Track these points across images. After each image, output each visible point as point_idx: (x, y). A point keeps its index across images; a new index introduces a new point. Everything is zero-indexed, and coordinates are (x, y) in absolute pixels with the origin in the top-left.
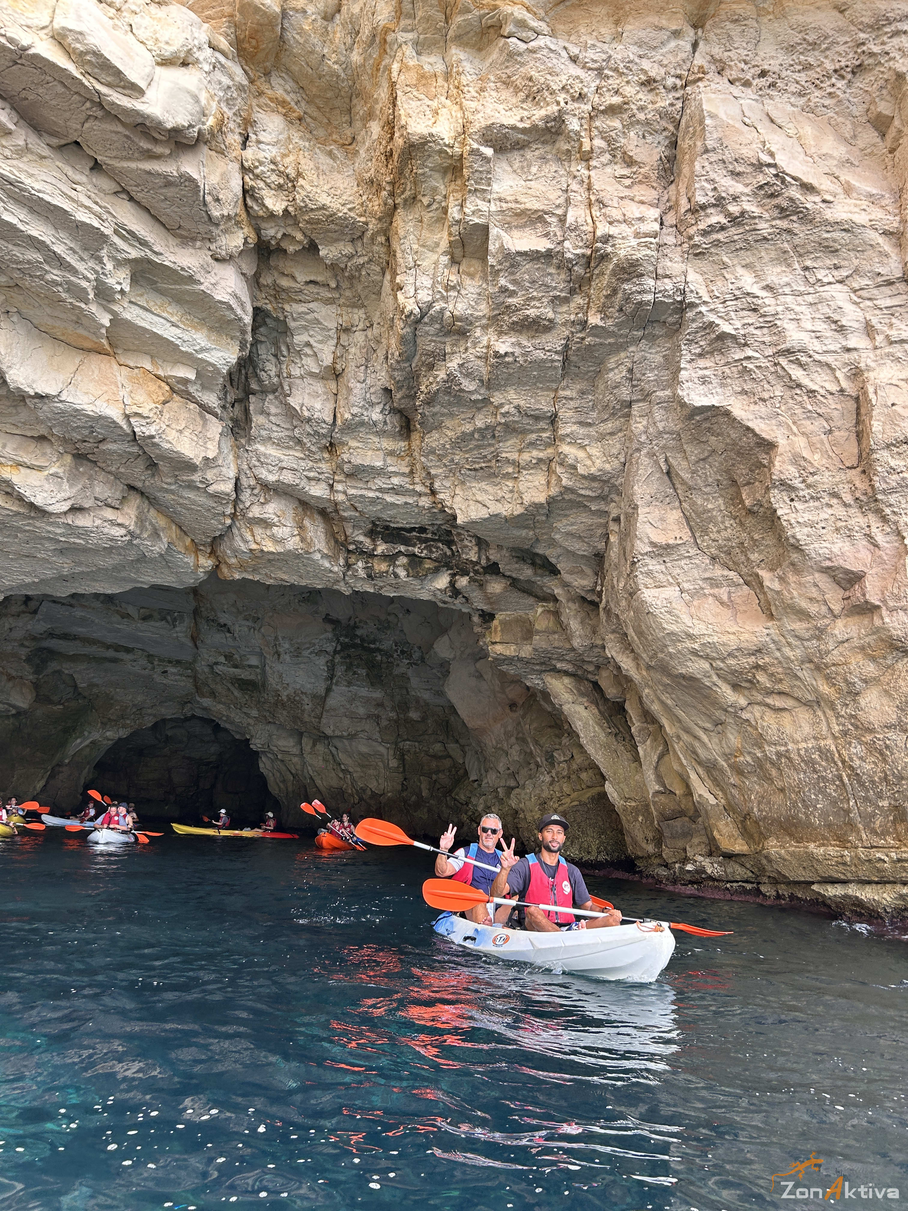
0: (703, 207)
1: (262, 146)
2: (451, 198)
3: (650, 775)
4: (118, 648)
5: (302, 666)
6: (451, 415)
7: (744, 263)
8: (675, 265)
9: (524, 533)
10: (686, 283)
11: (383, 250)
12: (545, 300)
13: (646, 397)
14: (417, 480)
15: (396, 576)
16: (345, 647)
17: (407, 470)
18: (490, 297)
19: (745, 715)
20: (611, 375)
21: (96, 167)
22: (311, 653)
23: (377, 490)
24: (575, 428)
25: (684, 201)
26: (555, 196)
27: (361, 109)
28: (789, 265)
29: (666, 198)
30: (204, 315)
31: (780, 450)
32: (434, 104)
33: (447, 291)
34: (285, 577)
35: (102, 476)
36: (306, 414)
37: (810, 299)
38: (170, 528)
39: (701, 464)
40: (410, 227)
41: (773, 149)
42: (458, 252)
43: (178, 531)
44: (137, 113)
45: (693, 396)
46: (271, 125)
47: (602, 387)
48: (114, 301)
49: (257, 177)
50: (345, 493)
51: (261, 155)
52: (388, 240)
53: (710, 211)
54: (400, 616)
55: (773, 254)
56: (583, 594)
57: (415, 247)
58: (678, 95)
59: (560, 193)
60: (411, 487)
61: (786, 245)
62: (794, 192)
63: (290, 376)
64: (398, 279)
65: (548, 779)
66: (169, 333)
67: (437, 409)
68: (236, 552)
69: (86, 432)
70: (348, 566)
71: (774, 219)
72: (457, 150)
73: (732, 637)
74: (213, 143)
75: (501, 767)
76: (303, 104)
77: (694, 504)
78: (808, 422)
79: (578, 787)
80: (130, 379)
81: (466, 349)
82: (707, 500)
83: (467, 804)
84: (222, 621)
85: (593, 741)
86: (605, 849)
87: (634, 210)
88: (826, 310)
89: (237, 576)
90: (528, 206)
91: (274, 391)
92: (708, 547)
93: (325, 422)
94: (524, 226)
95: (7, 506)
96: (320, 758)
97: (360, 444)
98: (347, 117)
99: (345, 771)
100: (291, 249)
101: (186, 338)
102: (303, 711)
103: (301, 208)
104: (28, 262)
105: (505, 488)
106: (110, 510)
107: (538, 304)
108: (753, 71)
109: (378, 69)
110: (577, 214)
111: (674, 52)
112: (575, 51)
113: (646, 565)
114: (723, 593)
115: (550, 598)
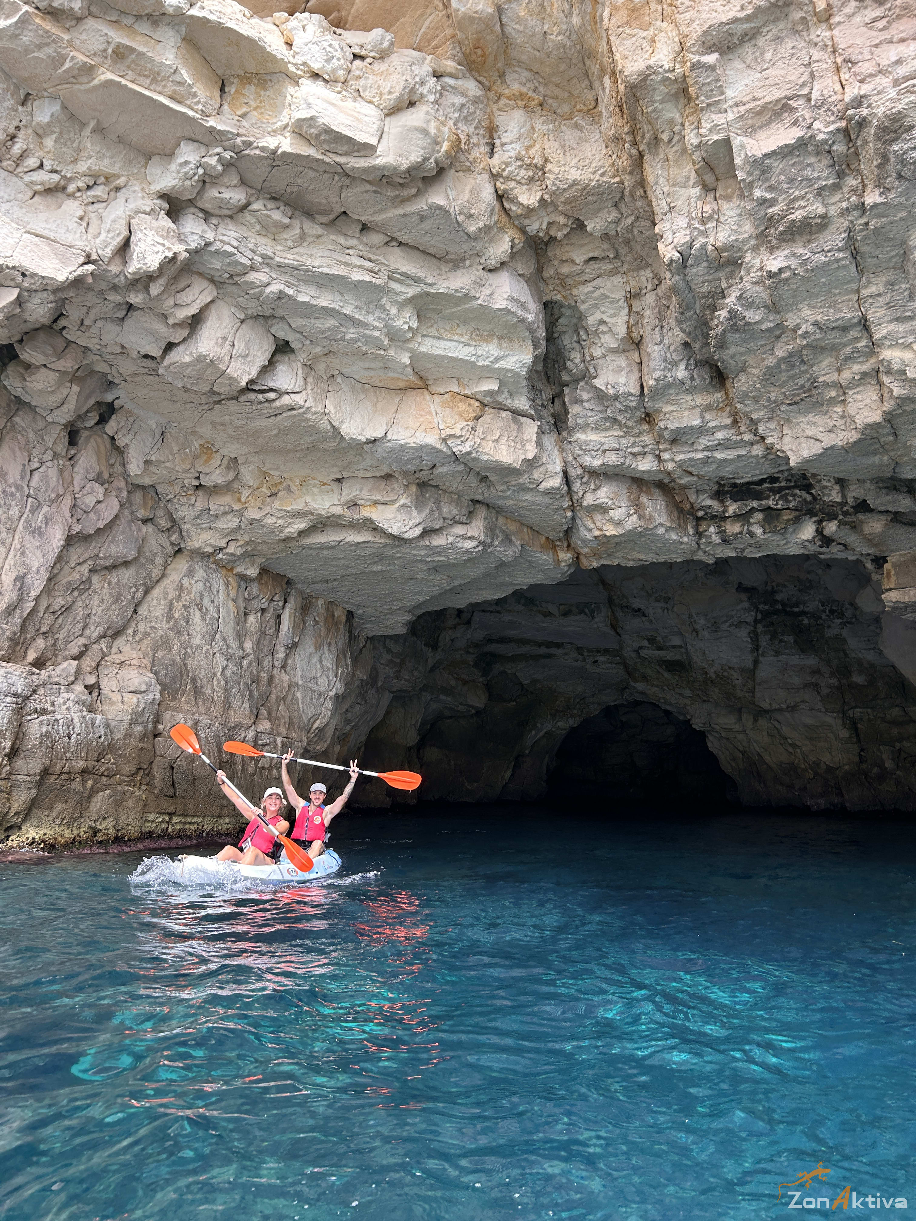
1: (506, 147)
2: (687, 125)
4: (549, 645)
5: (724, 640)
6: (751, 351)
9: (876, 459)
11: (644, 201)
12: (810, 195)
14: (743, 429)
15: (752, 534)
16: (766, 615)
17: (729, 421)
18: (750, 214)
21: (363, 227)
22: (730, 626)
23: (704, 450)
24: (892, 326)
26: (797, 75)
27: (595, 69)
30: (490, 326)
32: (650, 33)
33: (704, 224)
34: (642, 556)
35: (445, 497)
36: (611, 391)
38: (521, 532)
40: (658, 170)
42: (709, 178)
43: (530, 532)
44: (375, 168)
46: (513, 124)
47: (912, 271)
48: (408, 340)
49: (508, 179)
50: (673, 460)
51: (505, 157)
52: (645, 192)
54: (820, 572)
57: (667, 189)
59: (802, 69)
60: (739, 438)
63: (593, 358)
64: (657, 231)
66: (463, 353)
67: (733, 350)
68: (585, 541)
69: (418, 462)
70: (699, 534)
72: (679, 71)
74: (457, 164)
76: (541, 89)
80: (443, 405)
81: (741, 278)
84: (636, 606)
87: (890, 55)
89: (597, 564)
90: (768, 99)
91: (584, 377)
93: (632, 394)
94: (770, 122)
95: (376, 540)
96: (765, 733)
97: (674, 408)
98: (586, 82)
99: (793, 745)
100: (560, 235)
101: (480, 353)
102: (734, 686)
103: (554, 193)
104: (329, 329)
105: (834, 416)
106: (459, 526)
107: (803, 203)
109: (595, 22)
110: (823, 86)
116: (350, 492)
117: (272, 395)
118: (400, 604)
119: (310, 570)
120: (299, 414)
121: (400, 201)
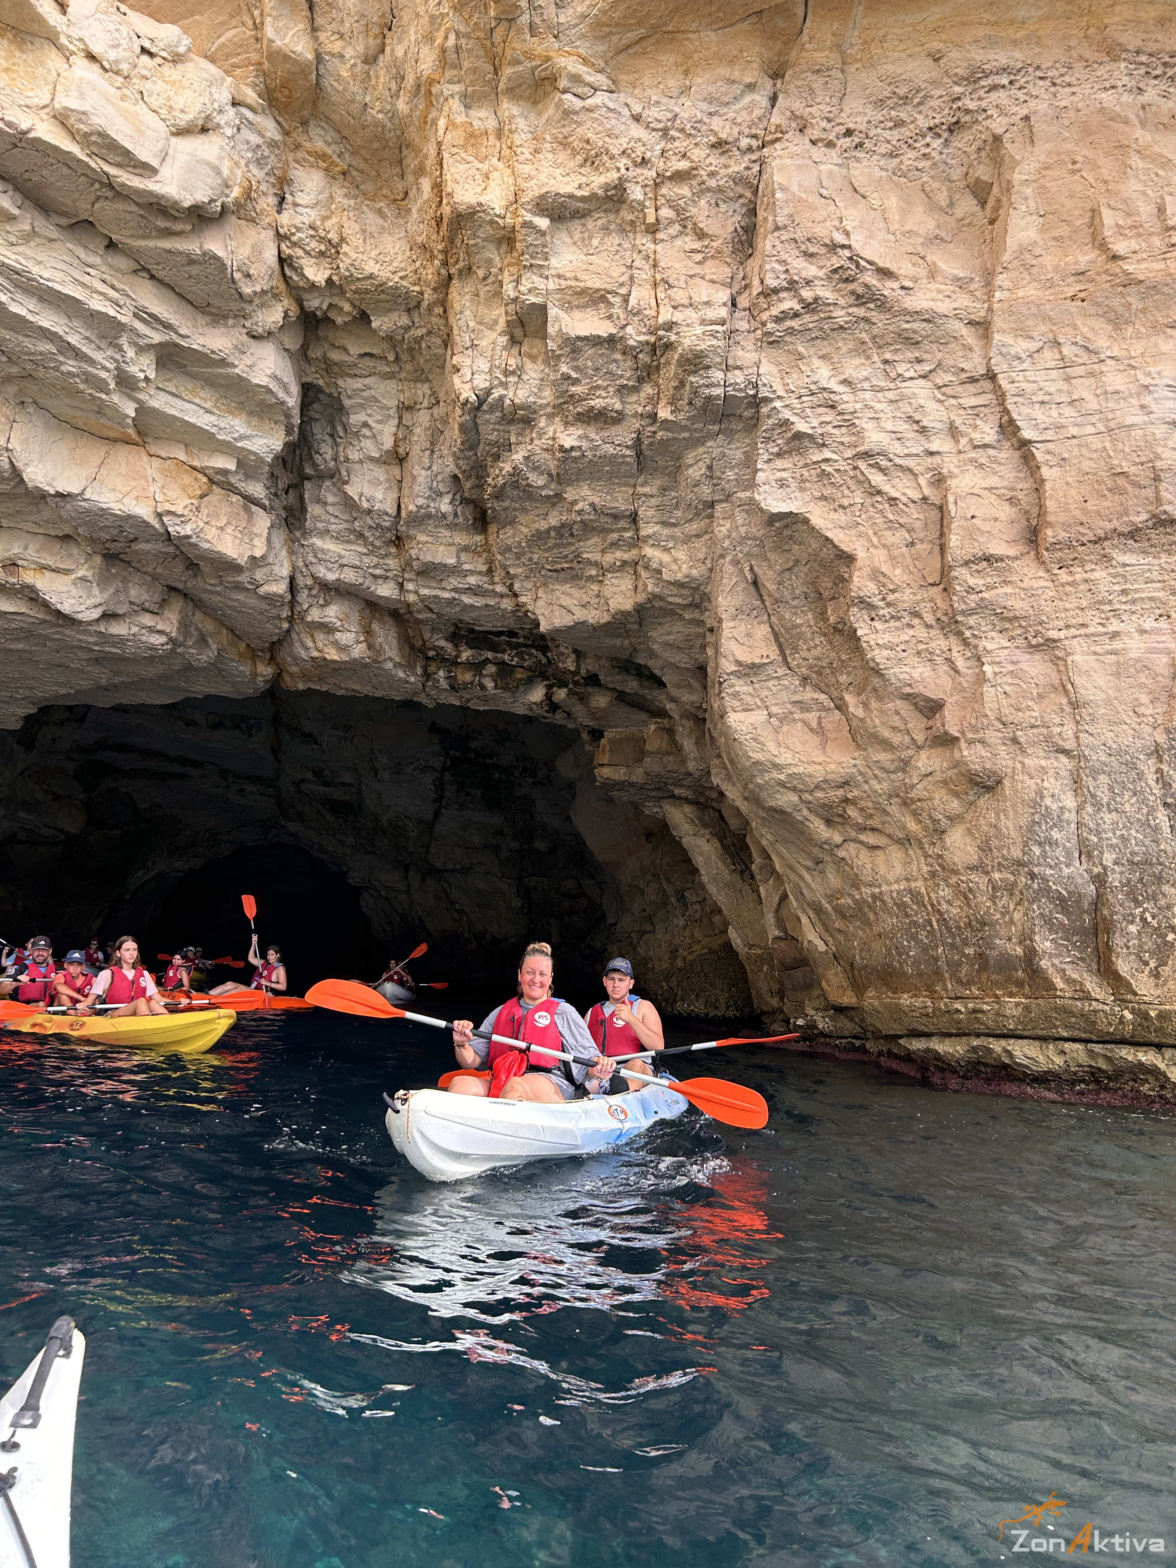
0: (775, 291)
1: (299, 209)
2: (506, 273)
3: (770, 919)
4: (184, 761)
5: (405, 785)
6: (524, 510)
7: (820, 353)
8: (748, 355)
9: (618, 642)
10: (759, 375)
11: (442, 321)
12: (611, 389)
13: (728, 498)
14: (497, 579)
15: (483, 687)
16: (456, 762)
17: (484, 568)
18: (552, 384)
19: (841, 853)
20: (690, 471)
21: (111, 245)
22: (415, 769)
23: (452, 590)
24: (657, 528)
25: (756, 282)
26: (618, 272)
27: (412, 163)
28: (868, 357)
29: (741, 275)
30: (242, 399)
31: (859, 564)
32: (485, 167)
33: (506, 376)
34: (358, 687)
35: (137, 577)
36: (365, 505)
37: (891, 395)
38: (220, 633)
39: (787, 575)
40: (466, 300)
41: (848, 228)
42: (518, 332)
43: (230, 636)
44: (151, 193)
45: (770, 501)
46: (309, 184)
47: (683, 484)
48: (139, 389)
49: (295, 244)
50: (416, 592)
51: (298, 221)
52: (445, 311)
53: (783, 295)
55: (851, 345)
56: (692, 710)
57: (472, 324)
58: (754, 157)
59: (624, 269)
60: (490, 587)
61: (864, 335)
62: (869, 278)
63: (347, 460)
64: (455, 361)
65: (682, 922)
66: (203, 420)
67: (507, 504)
68: (297, 659)
69: (115, 532)
70: (427, 675)
71: (850, 306)
72: (509, 221)
73: (819, 767)
74: (242, 213)
75: (636, 908)
76: (347, 156)
77: (781, 618)
78: (889, 533)
79: (709, 933)
80: (162, 471)
81: (532, 440)
82: (796, 614)
84: (307, 730)
85: (715, 879)
87: (702, 292)
88: (908, 409)
89: (301, 686)
90: (589, 284)
91: (332, 477)
92: (798, 666)
93: (386, 514)
94: (585, 306)
95: (32, 613)
96: (431, 895)
97: (429, 539)
98: (398, 170)
99: (460, 912)
100: (339, 320)
101: (222, 425)
102: (407, 839)
103: (346, 278)
104: (42, 354)
105: (590, 593)
106: (148, 615)
107: (604, 394)
108: (837, 129)
109: (426, 123)
110: (640, 296)
111: (749, 109)
112: (637, 109)
113: (733, 686)
114: (812, 717)
115: (662, 713)
116: (11, 546)
118: (28, 693)
121: (168, 233)
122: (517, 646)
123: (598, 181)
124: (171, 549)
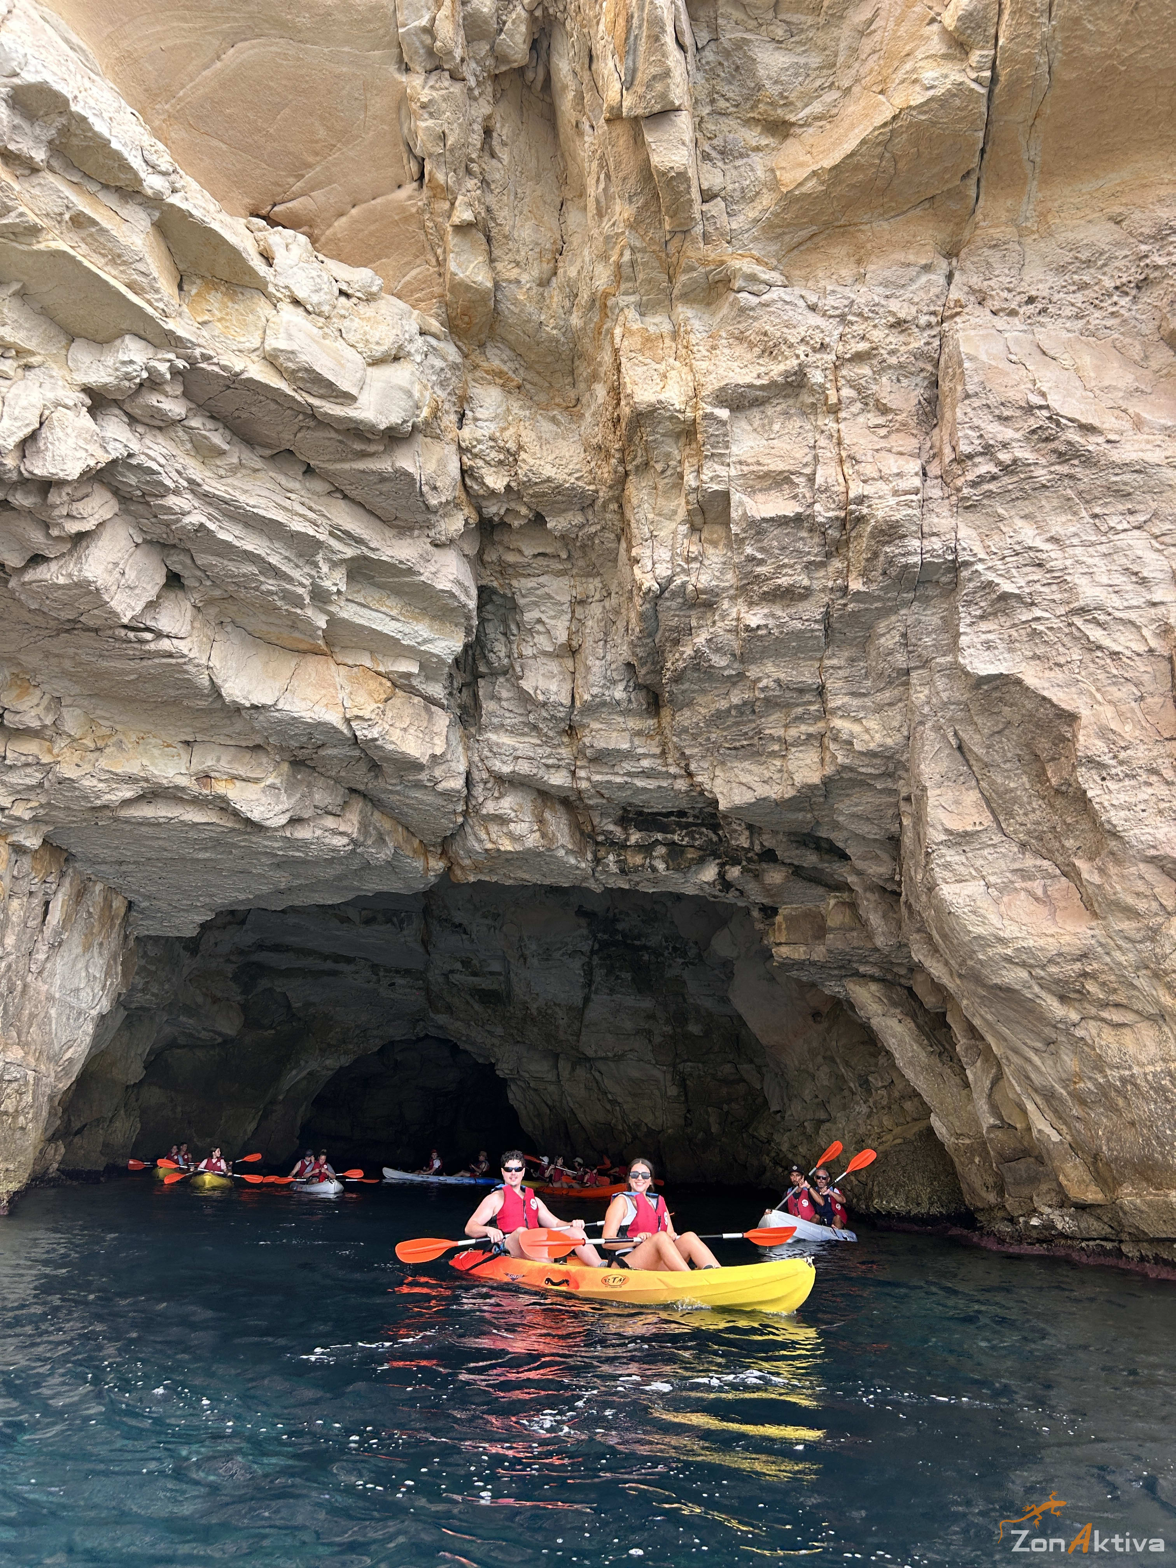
0: (970, 457)
1: (479, 423)
2: (686, 465)
3: (982, 1105)
4: (338, 958)
5: (553, 971)
6: (704, 691)
7: (1022, 513)
8: (943, 521)
9: (800, 816)
10: (957, 540)
11: (617, 517)
12: (798, 567)
13: (926, 663)
14: (670, 761)
15: (654, 869)
16: (604, 945)
17: (658, 751)
18: (736, 566)
19: (1079, 1033)
20: (882, 640)
21: (309, 471)
22: (563, 955)
23: (624, 774)
24: (846, 699)
25: (947, 450)
26: (802, 454)
27: (584, 371)
28: (1075, 513)
29: (929, 445)
30: (425, 604)
31: (1083, 722)
32: (662, 367)
33: (688, 563)
34: (526, 876)
35: (321, 782)
36: (541, 698)
37: (1103, 549)
38: (396, 831)
39: (997, 738)
40: (644, 494)
41: (1044, 389)
42: (698, 520)
43: (405, 833)
44: (350, 419)
45: (977, 664)
46: (488, 400)
47: (874, 653)
48: (331, 602)
49: (476, 456)
50: (589, 779)
51: (479, 434)
52: (621, 506)
53: (977, 460)
54: (669, 904)
56: (881, 883)
57: (650, 516)
58: (933, 333)
59: (807, 450)
60: (664, 769)
61: (1069, 491)
62: (1073, 435)
63: (521, 656)
64: (633, 553)
65: (864, 1109)
66: (389, 627)
67: (686, 686)
68: (470, 852)
69: (304, 739)
70: (597, 860)
71: (1052, 464)
72: (689, 414)
73: (1050, 940)
74: (428, 431)
75: (807, 1095)
76: (521, 371)
77: (992, 783)
78: (1114, 689)
79: (902, 1120)
80: (350, 679)
81: (714, 622)
82: (1009, 777)
83: (769, 1142)
84: (457, 921)
85: (911, 1063)
86: (939, 1198)
87: (891, 464)
88: (1123, 561)
89: (472, 879)
90: (772, 467)
91: (505, 673)
92: (1015, 832)
93: (562, 705)
94: (769, 489)
95: (221, 822)
96: (582, 1086)
97: (603, 726)
98: (570, 379)
99: (613, 1102)
100: (516, 524)
101: (407, 631)
102: (557, 1027)
103: (524, 483)
104: (244, 575)
105: (772, 768)
106: (330, 818)
107: (790, 572)
108: (1018, 298)
109: (600, 333)
110: (827, 474)
111: (925, 288)
112: (813, 299)
113: (943, 856)
114: (1037, 886)
115: (843, 887)
116: (205, 760)
117: (148, 636)
118: (208, 900)
119: (108, 847)
120: (178, 664)
121: (364, 455)
122: (687, 826)
123: (777, 370)
124: (357, 753)
